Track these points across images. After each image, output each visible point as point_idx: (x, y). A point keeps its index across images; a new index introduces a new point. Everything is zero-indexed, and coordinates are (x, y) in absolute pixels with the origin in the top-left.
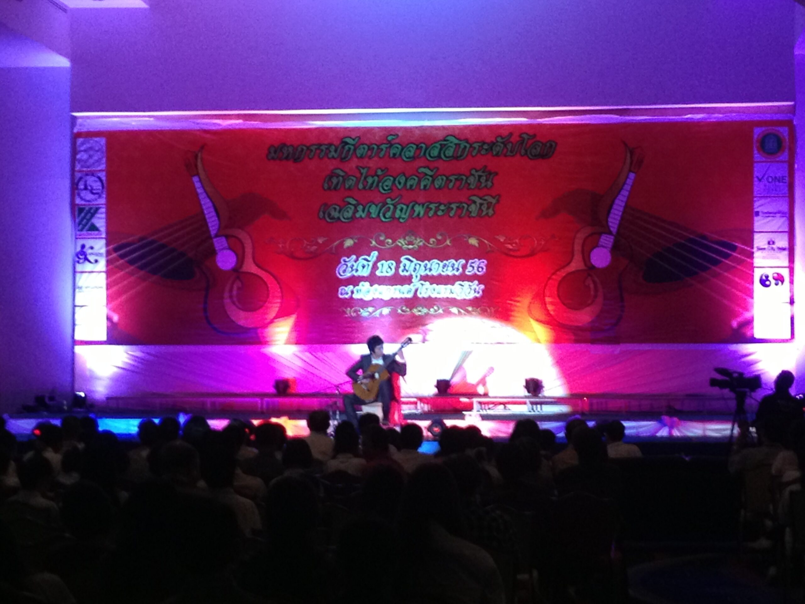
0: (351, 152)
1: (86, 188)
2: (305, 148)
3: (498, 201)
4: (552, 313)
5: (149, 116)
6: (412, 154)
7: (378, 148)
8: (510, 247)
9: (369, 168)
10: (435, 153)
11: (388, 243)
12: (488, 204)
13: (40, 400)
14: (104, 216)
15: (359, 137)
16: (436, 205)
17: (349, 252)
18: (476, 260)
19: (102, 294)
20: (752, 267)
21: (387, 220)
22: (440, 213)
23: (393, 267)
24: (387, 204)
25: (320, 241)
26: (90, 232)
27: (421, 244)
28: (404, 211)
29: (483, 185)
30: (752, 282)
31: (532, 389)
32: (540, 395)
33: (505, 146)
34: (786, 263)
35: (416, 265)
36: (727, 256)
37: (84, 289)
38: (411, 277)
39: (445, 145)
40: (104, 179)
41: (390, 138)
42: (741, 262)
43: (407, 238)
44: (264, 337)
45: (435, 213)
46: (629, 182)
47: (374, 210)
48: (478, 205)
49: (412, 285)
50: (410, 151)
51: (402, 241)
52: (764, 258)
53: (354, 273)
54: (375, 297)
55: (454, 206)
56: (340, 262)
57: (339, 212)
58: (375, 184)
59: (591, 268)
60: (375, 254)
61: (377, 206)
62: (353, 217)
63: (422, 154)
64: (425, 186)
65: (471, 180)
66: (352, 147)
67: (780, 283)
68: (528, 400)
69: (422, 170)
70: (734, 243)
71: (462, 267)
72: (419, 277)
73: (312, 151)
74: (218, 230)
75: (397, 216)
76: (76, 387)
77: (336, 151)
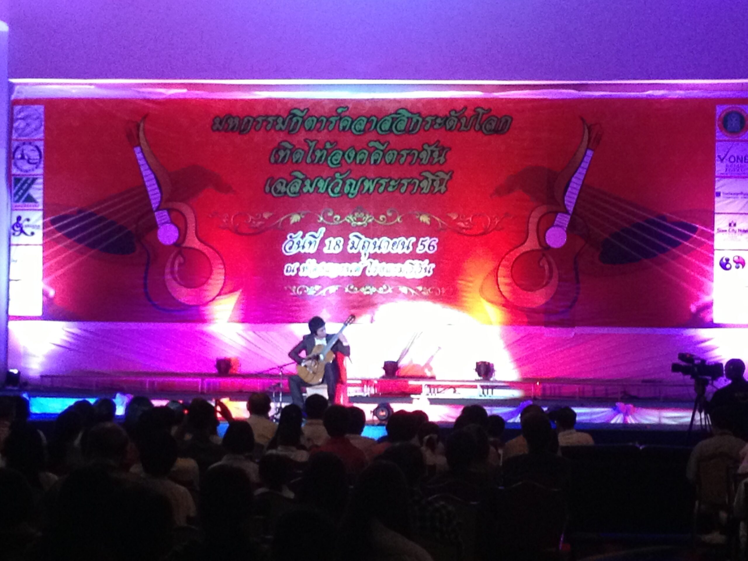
0: (300, 124)
1: (23, 158)
2: (251, 120)
3: (451, 178)
4: (505, 294)
5: (91, 84)
6: (362, 127)
7: (327, 121)
8: (462, 225)
9: (318, 141)
10: (386, 126)
11: (335, 219)
12: (440, 180)
14: (41, 186)
15: (308, 109)
16: (387, 180)
17: (296, 228)
18: (428, 238)
19: (38, 268)
20: (712, 250)
21: (336, 195)
23: (341, 245)
24: (336, 178)
25: (266, 216)
26: (27, 204)
27: (370, 221)
28: (353, 186)
29: (436, 160)
30: (712, 265)
31: (483, 373)
32: (492, 379)
33: (459, 120)
35: (364, 242)
36: (687, 238)
37: (18, 263)
38: (359, 255)
39: (397, 118)
40: (42, 148)
41: (340, 111)
42: (701, 244)
43: (356, 214)
44: (208, 315)
45: (386, 188)
46: (587, 159)
47: (322, 184)
48: (430, 182)
49: (360, 263)
50: (360, 124)
51: (351, 217)
52: (725, 240)
53: (300, 249)
54: (321, 275)
55: (405, 182)
56: (286, 239)
57: (286, 186)
58: (323, 158)
59: (546, 248)
60: (322, 230)
61: (325, 181)
62: (300, 192)
63: (373, 127)
64: (375, 161)
65: (423, 155)
66: (300, 120)
67: (741, 266)
68: (478, 384)
69: (372, 144)
70: (694, 224)
71: (413, 245)
72: (367, 255)
73: (258, 122)
74: (160, 202)
75: (346, 191)
76: (10, 362)
77: (283, 123)
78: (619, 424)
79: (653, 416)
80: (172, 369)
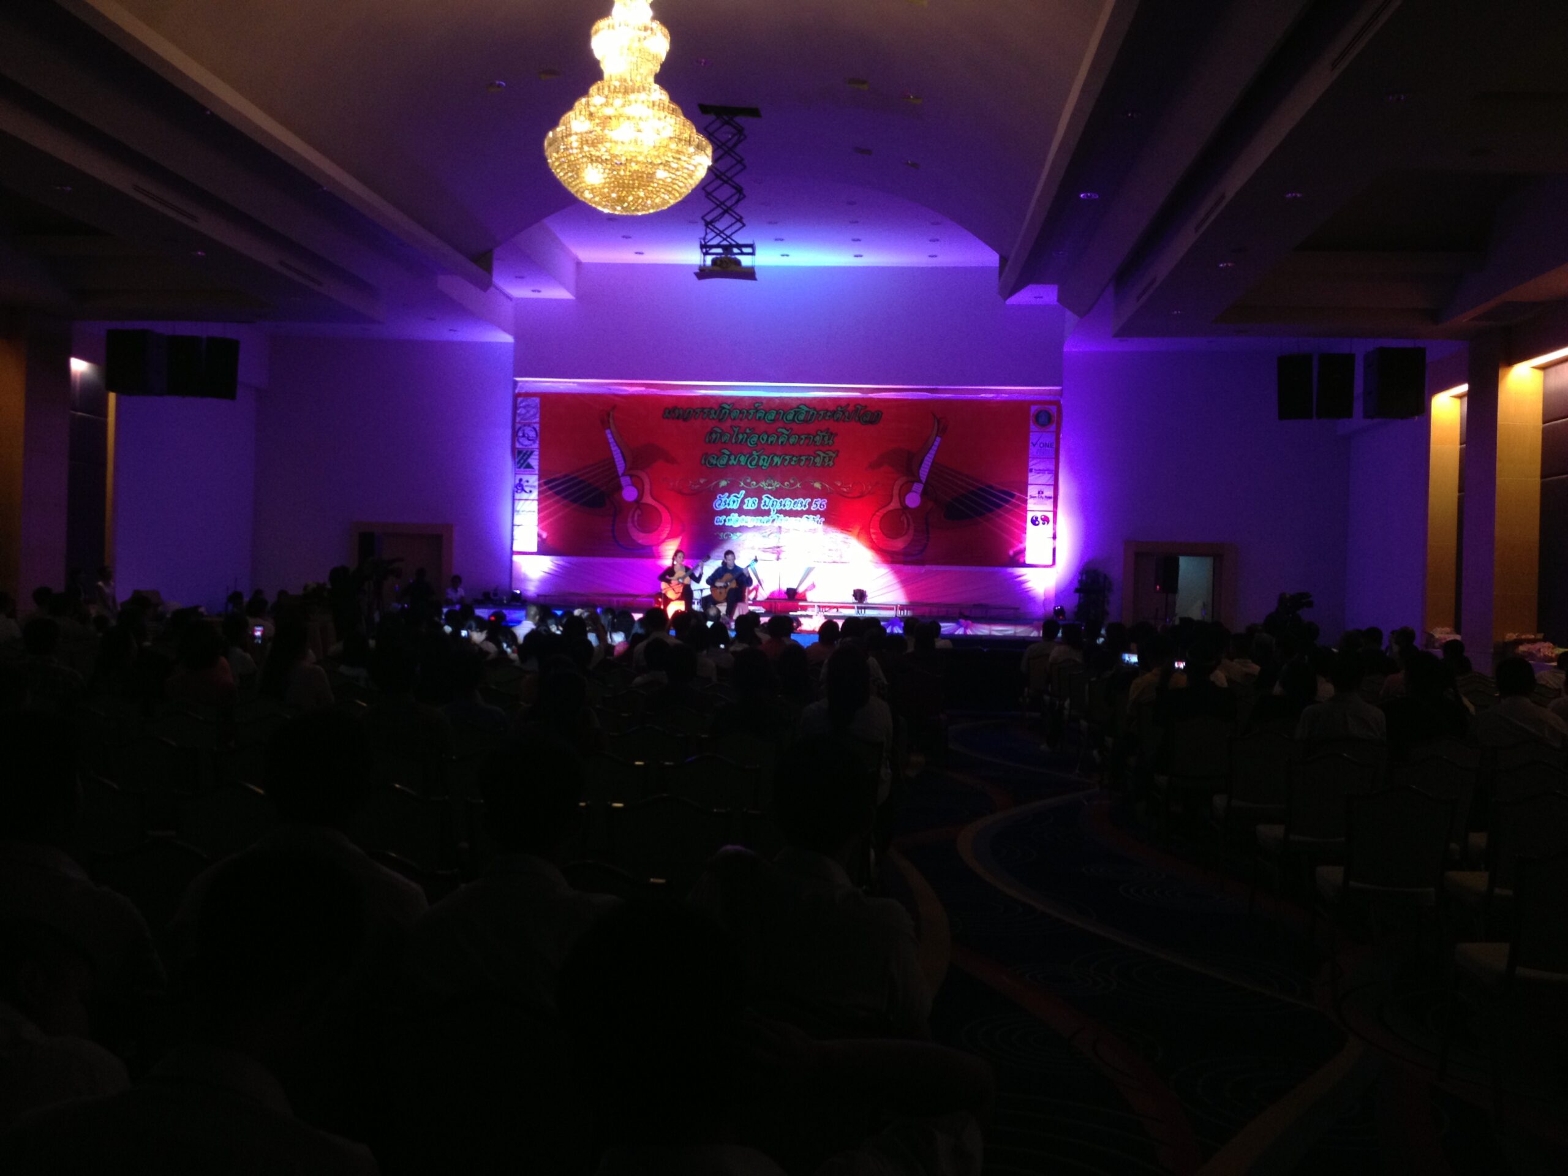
0: (727, 415)
1: (524, 436)
2: (692, 411)
3: (837, 455)
4: (874, 540)
5: (574, 383)
6: (773, 418)
7: (748, 412)
8: (845, 490)
9: (740, 427)
10: (790, 417)
11: (753, 484)
12: (829, 457)
13: (486, 595)
14: (537, 457)
15: (733, 404)
16: (790, 457)
17: (724, 490)
18: (819, 499)
19: (534, 517)
20: (1025, 511)
21: (753, 467)
22: (793, 463)
23: (756, 503)
24: (753, 455)
25: (702, 481)
26: (528, 470)
27: (778, 486)
28: (766, 460)
29: (826, 443)
30: (1025, 522)
31: (858, 598)
32: (864, 602)
33: (844, 413)
34: (1051, 508)
35: (773, 502)
36: (1007, 502)
37: (520, 512)
38: (769, 511)
39: (798, 412)
40: (538, 429)
41: (756, 405)
42: (1018, 506)
43: (768, 481)
44: (659, 553)
45: (789, 462)
46: (936, 443)
47: (743, 459)
48: (822, 458)
49: (770, 516)
50: (771, 415)
51: (764, 483)
52: (1035, 504)
53: (727, 506)
54: (742, 525)
55: (803, 458)
56: (716, 498)
57: (717, 459)
58: (744, 440)
59: (906, 508)
60: (743, 492)
61: (745, 456)
62: (727, 464)
63: (781, 417)
64: (782, 442)
65: (817, 438)
66: (728, 411)
67: (1046, 523)
68: (856, 606)
69: (780, 430)
70: (1012, 492)
71: (809, 504)
72: (775, 511)
73: (697, 413)
74: (625, 471)
75: (760, 464)
76: (514, 586)
77: (715, 414)
78: (962, 635)
79: (984, 629)
80: (632, 592)
